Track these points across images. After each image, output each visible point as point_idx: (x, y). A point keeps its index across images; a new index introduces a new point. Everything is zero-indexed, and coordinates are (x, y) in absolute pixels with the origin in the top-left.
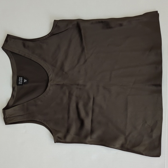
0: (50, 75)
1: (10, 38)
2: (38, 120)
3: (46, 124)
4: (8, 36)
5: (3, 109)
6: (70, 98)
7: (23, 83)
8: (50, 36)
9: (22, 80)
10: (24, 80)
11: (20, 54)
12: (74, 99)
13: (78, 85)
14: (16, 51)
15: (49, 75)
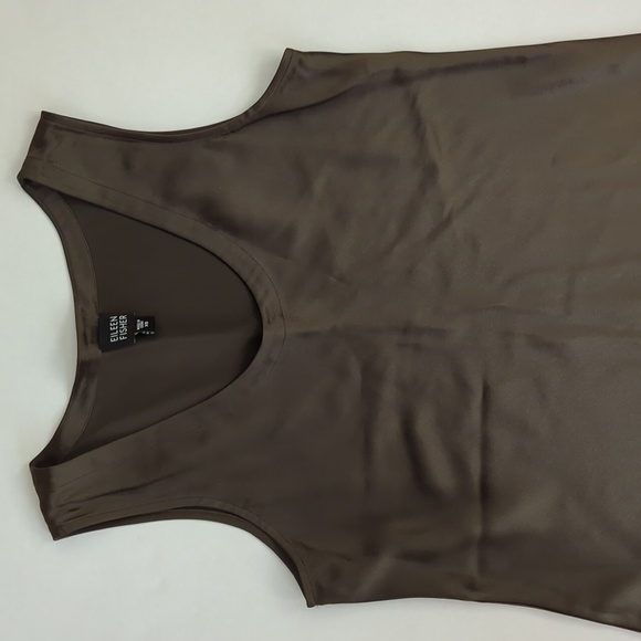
0: (267, 292)
1: (56, 127)
2: (217, 505)
4: (47, 119)
5: (31, 464)
6: (370, 395)
7: (135, 336)
8: (254, 122)
9: (123, 324)
10: (136, 323)
11: (107, 204)
12: (389, 394)
13: (406, 330)
14: (90, 193)
15: (259, 298)
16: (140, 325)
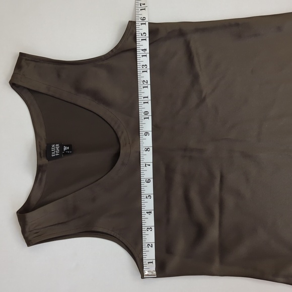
0: (122, 132)
1: (26, 60)
3: (118, 236)
4: (22, 57)
5: (17, 212)
7: (63, 153)
8: (116, 54)
9: (57, 148)
10: (63, 148)
12: (178, 178)
13: (185, 150)
14: (43, 89)
16: (65, 148)
